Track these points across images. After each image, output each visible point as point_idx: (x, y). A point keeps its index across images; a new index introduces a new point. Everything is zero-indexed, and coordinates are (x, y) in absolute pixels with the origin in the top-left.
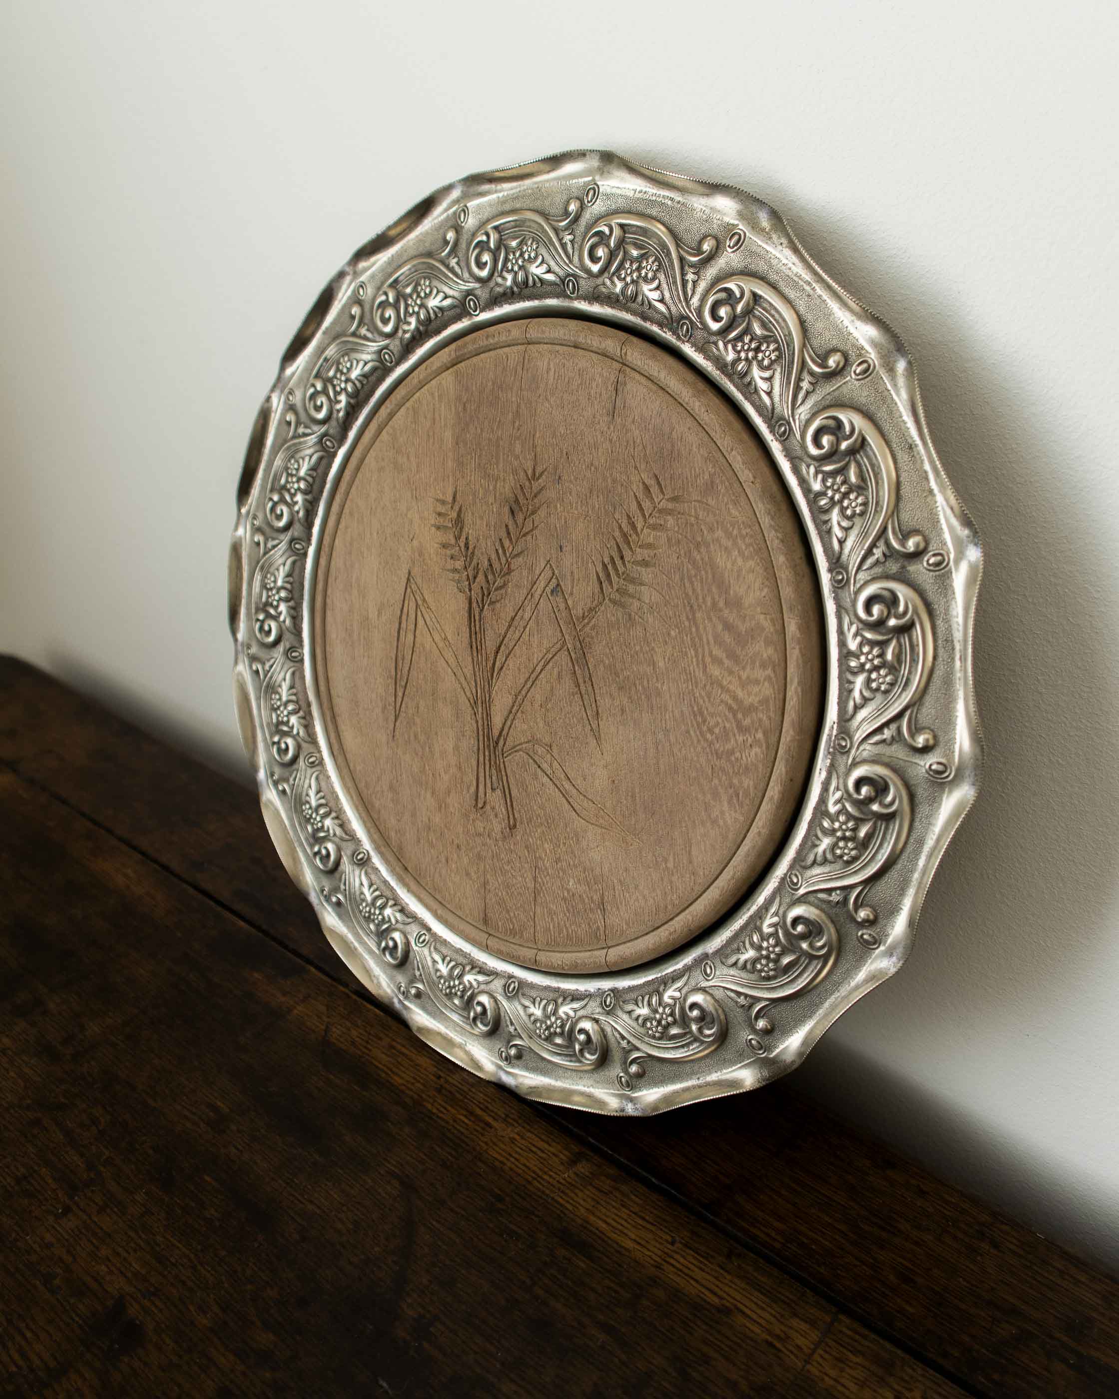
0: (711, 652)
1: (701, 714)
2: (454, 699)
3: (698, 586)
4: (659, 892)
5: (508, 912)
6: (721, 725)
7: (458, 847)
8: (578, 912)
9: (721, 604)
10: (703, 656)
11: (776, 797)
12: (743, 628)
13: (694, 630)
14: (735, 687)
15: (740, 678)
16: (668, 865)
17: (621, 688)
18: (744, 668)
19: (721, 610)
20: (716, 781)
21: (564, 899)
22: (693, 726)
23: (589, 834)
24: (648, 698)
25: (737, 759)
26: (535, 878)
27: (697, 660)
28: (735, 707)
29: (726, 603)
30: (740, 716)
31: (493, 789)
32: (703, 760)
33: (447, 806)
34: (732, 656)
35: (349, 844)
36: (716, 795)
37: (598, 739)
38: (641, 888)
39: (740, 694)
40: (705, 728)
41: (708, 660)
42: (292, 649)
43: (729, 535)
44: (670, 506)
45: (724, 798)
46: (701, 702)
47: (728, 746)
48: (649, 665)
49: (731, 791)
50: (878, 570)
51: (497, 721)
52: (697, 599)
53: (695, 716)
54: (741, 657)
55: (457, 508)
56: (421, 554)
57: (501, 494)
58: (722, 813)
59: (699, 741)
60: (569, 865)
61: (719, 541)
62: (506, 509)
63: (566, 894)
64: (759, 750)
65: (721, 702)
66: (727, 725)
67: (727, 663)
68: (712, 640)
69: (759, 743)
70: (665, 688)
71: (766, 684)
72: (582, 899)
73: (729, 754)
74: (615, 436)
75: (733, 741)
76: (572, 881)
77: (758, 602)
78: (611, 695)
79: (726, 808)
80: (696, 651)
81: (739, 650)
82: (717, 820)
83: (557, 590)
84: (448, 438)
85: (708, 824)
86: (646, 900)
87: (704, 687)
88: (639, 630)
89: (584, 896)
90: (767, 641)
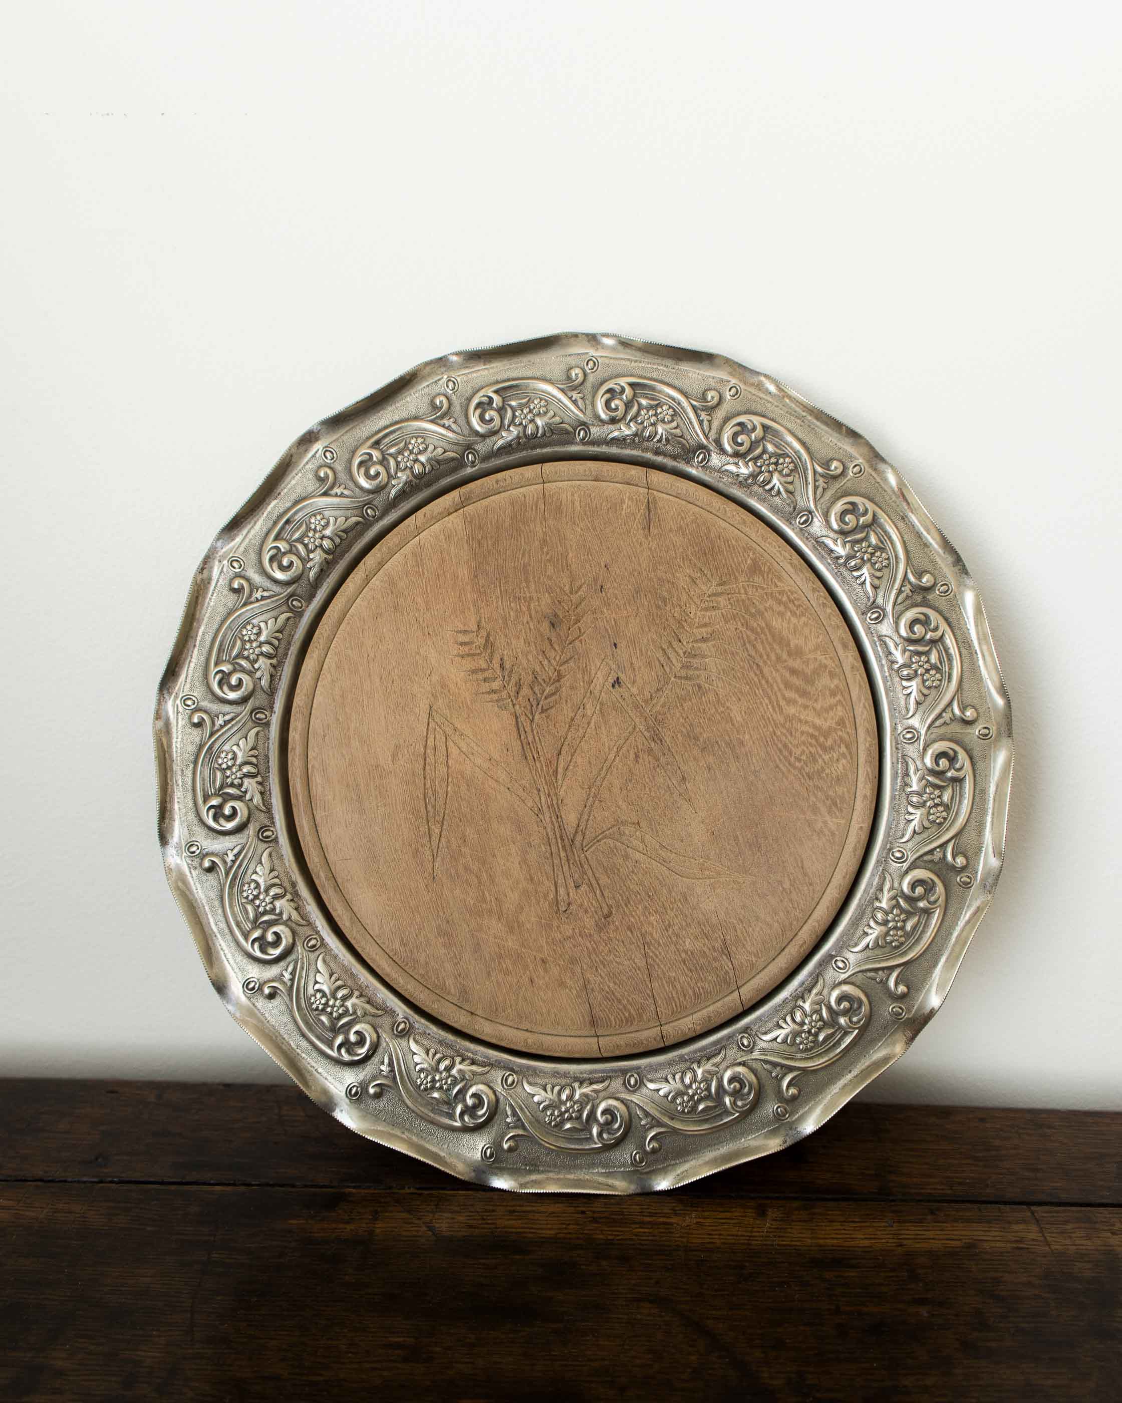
0: (784, 698)
1: (785, 746)
2: (512, 815)
3: (760, 647)
4: (781, 914)
5: (619, 1001)
6: (807, 752)
7: (543, 961)
8: (702, 968)
9: (785, 656)
10: (777, 701)
11: (868, 794)
12: (808, 672)
13: (763, 682)
14: (810, 717)
15: (815, 709)
16: (784, 886)
17: (703, 750)
18: (816, 701)
19: (786, 661)
20: (813, 798)
21: (684, 961)
22: (780, 760)
23: (698, 890)
24: (733, 750)
25: (827, 775)
26: (646, 956)
27: (773, 706)
28: (817, 734)
29: (790, 654)
30: (822, 739)
31: (577, 887)
32: (797, 785)
33: (520, 925)
34: (804, 694)
35: (384, 1018)
36: (815, 810)
37: (689, 801)
38: (762, 917)
39: (818, 722)
40: (792, 759)
41: (783, 703)
42: (263, 829)
43: (780, 602)
44: (720, 589)
45: (823, 810)
46: (783, 738)
47: (817, 767)
48: (727, 722)
49: (829, 802)
50: (908, 602)
51: (571, 818)
52: (761, 657)
53: (781, 751)
54: (812, 693)
55: (483, 633)
56: (444, 686)
57: (537, 612)
58: (825, 822)
59: (789, 771)
60: (681, 928)
61: (771, 608)
62: (546, 624)
63: (684, 955)
64: (844, 761)
65: (802, 733)
66: (813, 750)
67: (800, 701)
68: (782, 686)
69: (844, 756)
70: (747, 737)
71: (839, 708)
72: (702, 953)
73: (819, 773)
74: (653, 544)
75: (820, 761)
76: (688, 941)
77: (817, 647)
78: (695, 758)
79: (828, 818)
80: (769, 699)
81: (809, 688)
82: (821, 831)
83: (617, 682)
84: (464, 573)
85: (815, 837)
86: (770, 926)
87: (783, 726)
88: (711, 696)
89: (705, 949)
90: (832, 675)
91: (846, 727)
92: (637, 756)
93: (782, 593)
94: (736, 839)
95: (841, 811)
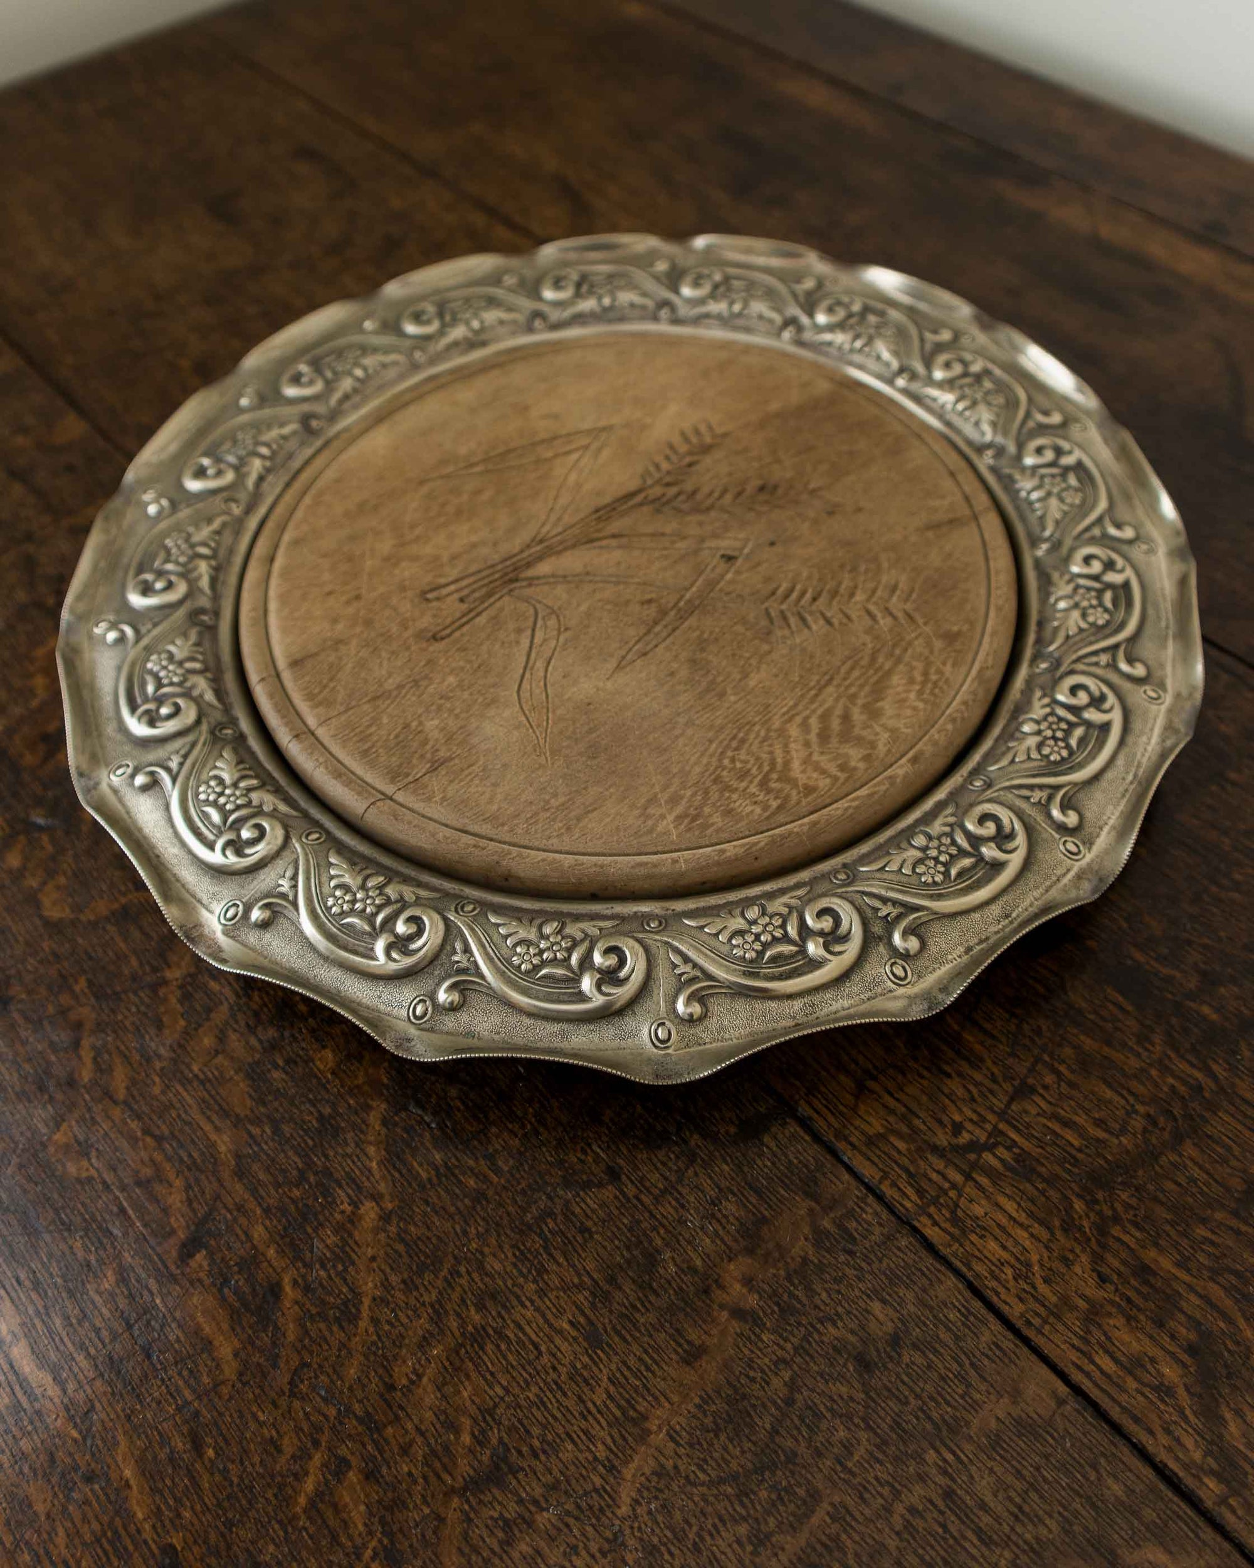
0: (807, 718)
1: (743, 741)
2: (524, 520)
3: (856, 673)
4: (511, 809)
5: (332, 679)
6: (749, 766)
8: (404, 747)
9: (860, 702)
10: (798, 714)
11: (729, 856)
12: (857, 731)
13: (813, 692)
14: (797, 753)
15: (811, 754)
16: (552, 801)
17: (693, 662)
18: (822, 753)
19: (855, 705)
20: (689, 793)
21: (406, 726)
22: (722, 742)
23: (507, 713)
24: (707, 691)
25: (729, 798)
26: (400, 687)
27: (788, 711)
28: (779, 767)
29: (865, 706)
30: (775, 776)
31: (462, 600)
32: (697, 770)
33: (396, 565)
34: (824, 737)
36: (674, 800)
37: (619, 667)
38: (499, 790)
39: (796, 765)
40: (730, 754)
41: (798, 719)
43: (926, 674)
44: (900, 615)
45: (679, 810)
46: (752, 736)
47: (734, 784)
48: (741, 673)
49: (692, 811)
50: (1022, 806)
51: (544, 568)
52: (845, 679)
53: (734, 738)
54: (831, 746)
55: (719, 441)
56: (643, 428)
57: (769, 471)
58: (663, 817)
59: (711, 756)
60: (451, 711)
61: (913, 668)
62: (759, 483)
63: (414, 724)
64: (758, 810)
65: (771, 753)
66: (754, 771)
67: (813, 737)
68: (819, 712)
69: (765, 808)
70: (733, 698)
71: (828, 781)
72: (425, 742)
73: (727, 788)
74: (913, 539)
75: (744, 784)
76: (436, 722)
77: (893, 731)
78: (676, 656)
79: (670, 818)
80: (796, 705)
81: (834, 741)
82: (649, 817)
83: (729, 559)
84: (774, 406)
85: (636, 812)
86: (491, 801)
87: (768, 730)
88: (766, 647)
89: (431, 743)
90: (867, 758)
91: (806, 796)
92: (650, 601)
93: (940, 672)
94: (591, 731)
95: (689, 830)
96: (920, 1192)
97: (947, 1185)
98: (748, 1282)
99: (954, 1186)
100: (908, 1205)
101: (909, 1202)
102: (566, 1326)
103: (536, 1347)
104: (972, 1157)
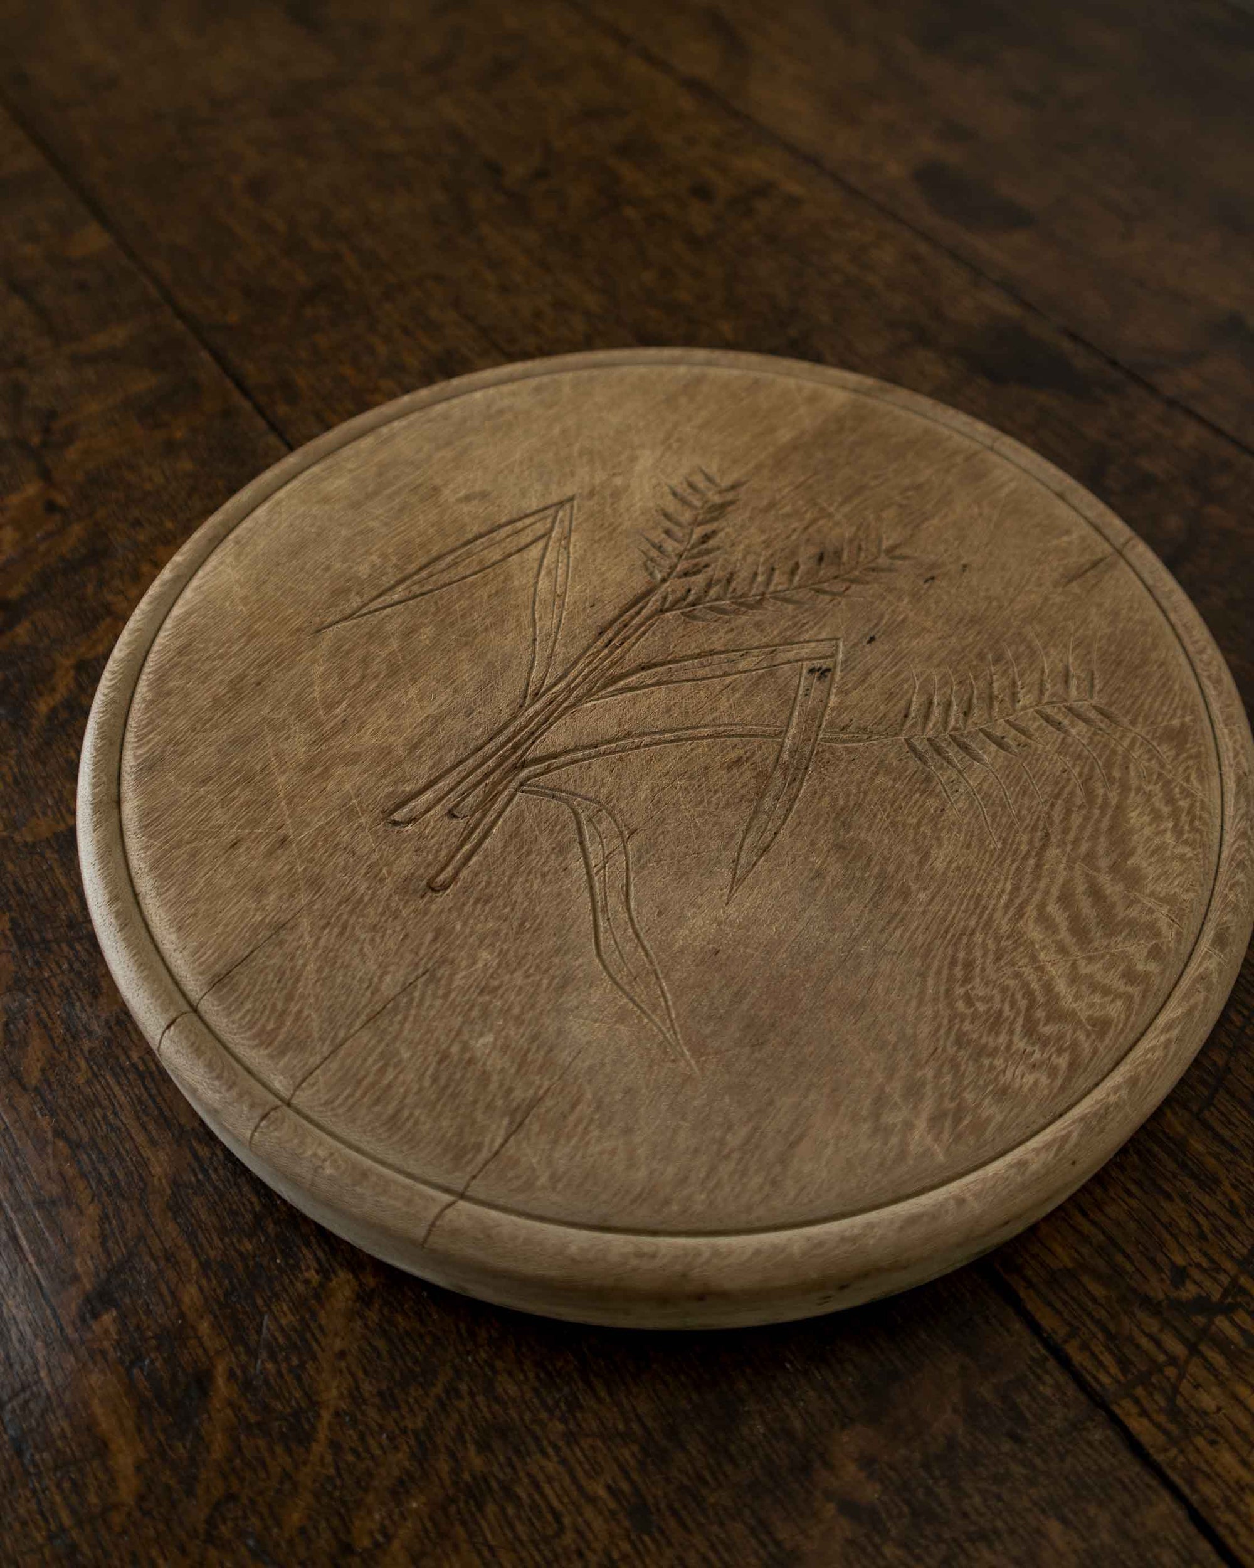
0: (1042, 907)
1: (969, 965)
2: (498, 665)
3: (1076, 819)
4: (671, 1171)
5: (289, 998)
6: (997, 1005)
7: (283, 841)
8: (454, 1096)
9: (1104, 863)
10: (1027, 901)
11: (1034, 1167)
12: (1121, 913)
13: (1032, 862)
14: (1057, 972)
15: (1075, 965)
16: (729, 1137)
17: (839, 847)
18: (1090, 959)
19: (1098, 870)
20: (929, 1073)
21: (444, 1057)
22: (939, 972)
23: (596, 996)
24: (881, 891)
25: (992, 1068)
26: (407, 988)
27: (1011, 901)
28: (1041, 999)
29: (1114, 868)
30: (1040, 1014)
31: (451, 814)
32: (925, 1030)
33: (325, 774)
34: (1080, 931)
36: (913, 1091)
37: (736, 882)
38: (637, 1139)
39: (1061, 986)
40: (960, 991)
41: (1031, 911)
43: (1170, 800)
44: (1093, 714)
45: (928, 1106)
46: (978, 953)
47: (988, 1040)
48: (916, 851)
49: (948, 1105)
51: (558, 736)
52: (1066, 831)
53: (953, 963)
54: (1096, 944)
55: (730, 496)
56: (616, 495)
57: (819, 531)
58: (909, 1126)
59: (935, 1000)
60: (506, 1012)
61: (1149, 796)
62: (813, 550)
63: (455, 1049)
64: (1044, 1080)
65: (1017, 975)
66: (1007, 1011)
67: (1064, 934)
68: (1055, 892)
69: (1053, 1072)
70: (922, 896)
71: (1119, 1003)
72: (484, 1079)
73: (981, 1052)
74: (1057, 599)
75: (1003, 1039)
76: (489, 1038)
77: (1169, 900)
78: (813, 843)
79: (922, 1124)
80: (1016, 888)
81: (1097, 933)
82: (888, 1131)
83: (824, 673)
84: (785, 435)
85: (866, 1127)
86: (632, 1164)
87: (998, 939)
88: (932, 804)
89: (495, 1078)
90: (1155, 953)
91: (1102, 1040)
92: (738, 761)
93: (1187, 794)
94: (739, 996)
95: (958, 1138)
96: (1124, 1364)
97: (1162, 1358)
98: (867, 1462)
99: (1173, 1360)
100: (1105, 1379)
101: (1108, 1374)
102: (602, 1492)
103: (557, 1518)
104: (1200, 1320)
